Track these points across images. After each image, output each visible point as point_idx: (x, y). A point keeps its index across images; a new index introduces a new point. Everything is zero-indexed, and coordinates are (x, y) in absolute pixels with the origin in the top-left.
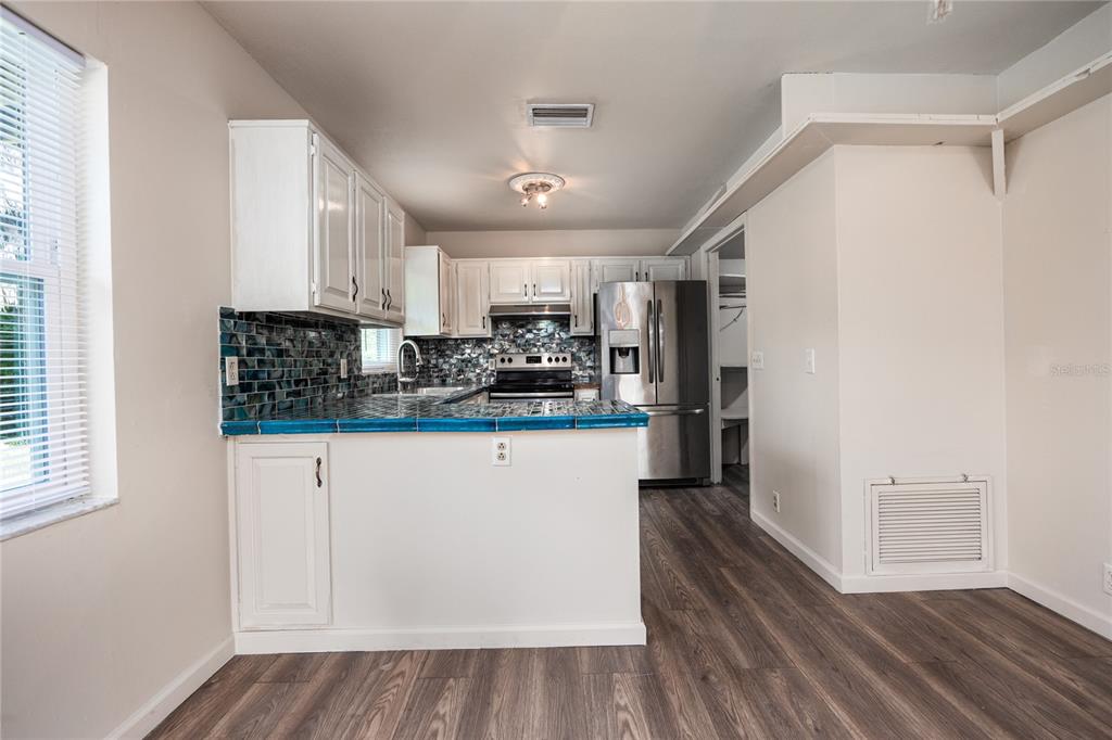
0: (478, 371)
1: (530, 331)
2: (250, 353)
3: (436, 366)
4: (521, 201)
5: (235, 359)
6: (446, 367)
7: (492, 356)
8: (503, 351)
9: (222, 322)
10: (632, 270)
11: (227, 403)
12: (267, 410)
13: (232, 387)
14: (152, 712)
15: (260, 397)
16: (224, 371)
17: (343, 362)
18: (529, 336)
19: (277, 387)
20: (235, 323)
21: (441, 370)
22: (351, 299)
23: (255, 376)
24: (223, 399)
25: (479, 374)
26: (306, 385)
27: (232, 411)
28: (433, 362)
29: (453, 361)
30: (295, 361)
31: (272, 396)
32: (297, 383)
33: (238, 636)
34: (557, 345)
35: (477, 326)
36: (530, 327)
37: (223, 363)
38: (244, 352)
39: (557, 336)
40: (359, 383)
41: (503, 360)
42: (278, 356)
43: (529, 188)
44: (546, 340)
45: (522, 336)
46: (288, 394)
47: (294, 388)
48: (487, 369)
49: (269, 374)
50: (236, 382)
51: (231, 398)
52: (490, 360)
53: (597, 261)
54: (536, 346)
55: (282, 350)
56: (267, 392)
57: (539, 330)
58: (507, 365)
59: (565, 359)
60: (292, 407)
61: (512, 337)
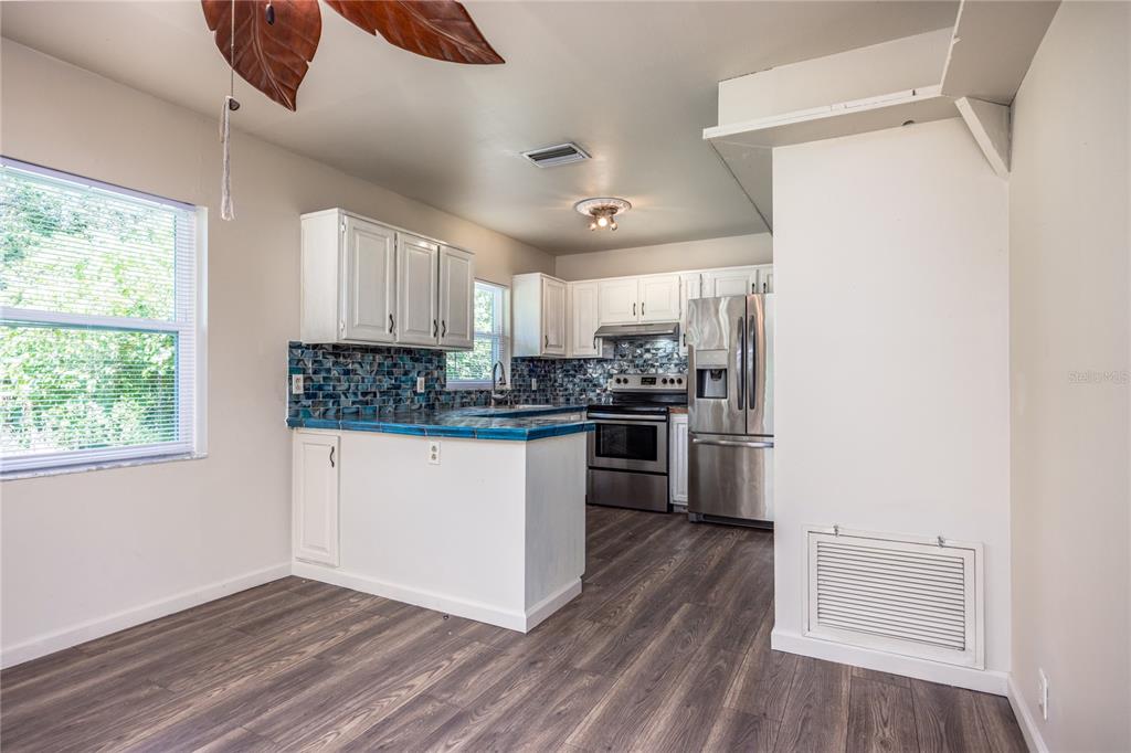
0: (598, 391)
1: (648, 351)
2: (315, 372)
3: (562, 385)
4: (589, 226)
5: (301, 376)
6: (570, 386)
7: (611, 376)
8: (622, 372)
9: (290, 352)
10: (747, 282)
11: (293, 405)
12: (331, 413)
13: (298, 395)
14: (224, 586)
15: (325, 404)
16: (291, 384)
17: (421, 380)
18: (647, 356)
19: (343, 396)
20: (303, 352)
21: (566, 390)
22: (387, 331)
23: (320, 388)
24: (290, 402)
25: (599, 394)
26: (375, 396)
27: (298, 412)
28: (559, 381)
29: (577, 380)
30: (363, 378)
31: (337, 402)
32: (365, 394)
33: (295, 563)
34: (676, 365)
35: (588, 347)
36: (648, 346)
37: (290, 378)
38: (310, 371)
39: (676, 356)
40: (442, 398)
41: (618, 381)
42: (344, 374)
43: (596, 213)
44: (665, 361)
45: (641, 356)
46: (353, 403)
47: (360, 398)
48: (606, 390)
49: (334, 387)
50: (301, 391)
51: (297, 403)
52: (609, 380)
53: (708, 275)
54: (653, 366)
55: (349, 370)
56: (332, 401)
57: (658, 349)
58: (622, 386)
59: (680, 381)
60: (358, 412)
61: (630, 357)
